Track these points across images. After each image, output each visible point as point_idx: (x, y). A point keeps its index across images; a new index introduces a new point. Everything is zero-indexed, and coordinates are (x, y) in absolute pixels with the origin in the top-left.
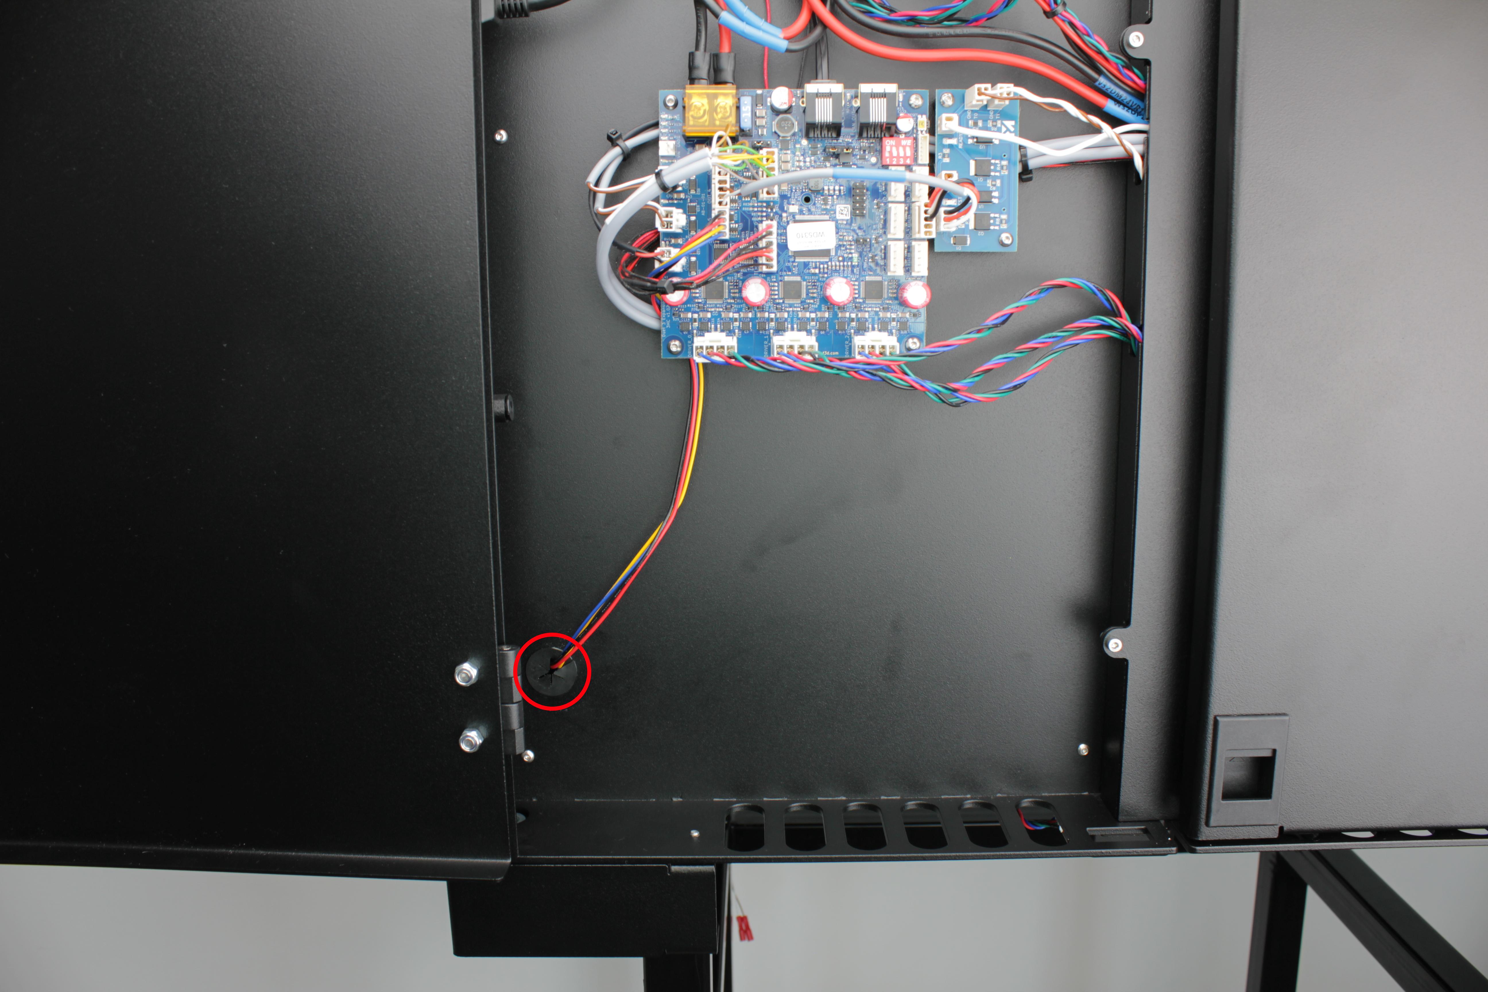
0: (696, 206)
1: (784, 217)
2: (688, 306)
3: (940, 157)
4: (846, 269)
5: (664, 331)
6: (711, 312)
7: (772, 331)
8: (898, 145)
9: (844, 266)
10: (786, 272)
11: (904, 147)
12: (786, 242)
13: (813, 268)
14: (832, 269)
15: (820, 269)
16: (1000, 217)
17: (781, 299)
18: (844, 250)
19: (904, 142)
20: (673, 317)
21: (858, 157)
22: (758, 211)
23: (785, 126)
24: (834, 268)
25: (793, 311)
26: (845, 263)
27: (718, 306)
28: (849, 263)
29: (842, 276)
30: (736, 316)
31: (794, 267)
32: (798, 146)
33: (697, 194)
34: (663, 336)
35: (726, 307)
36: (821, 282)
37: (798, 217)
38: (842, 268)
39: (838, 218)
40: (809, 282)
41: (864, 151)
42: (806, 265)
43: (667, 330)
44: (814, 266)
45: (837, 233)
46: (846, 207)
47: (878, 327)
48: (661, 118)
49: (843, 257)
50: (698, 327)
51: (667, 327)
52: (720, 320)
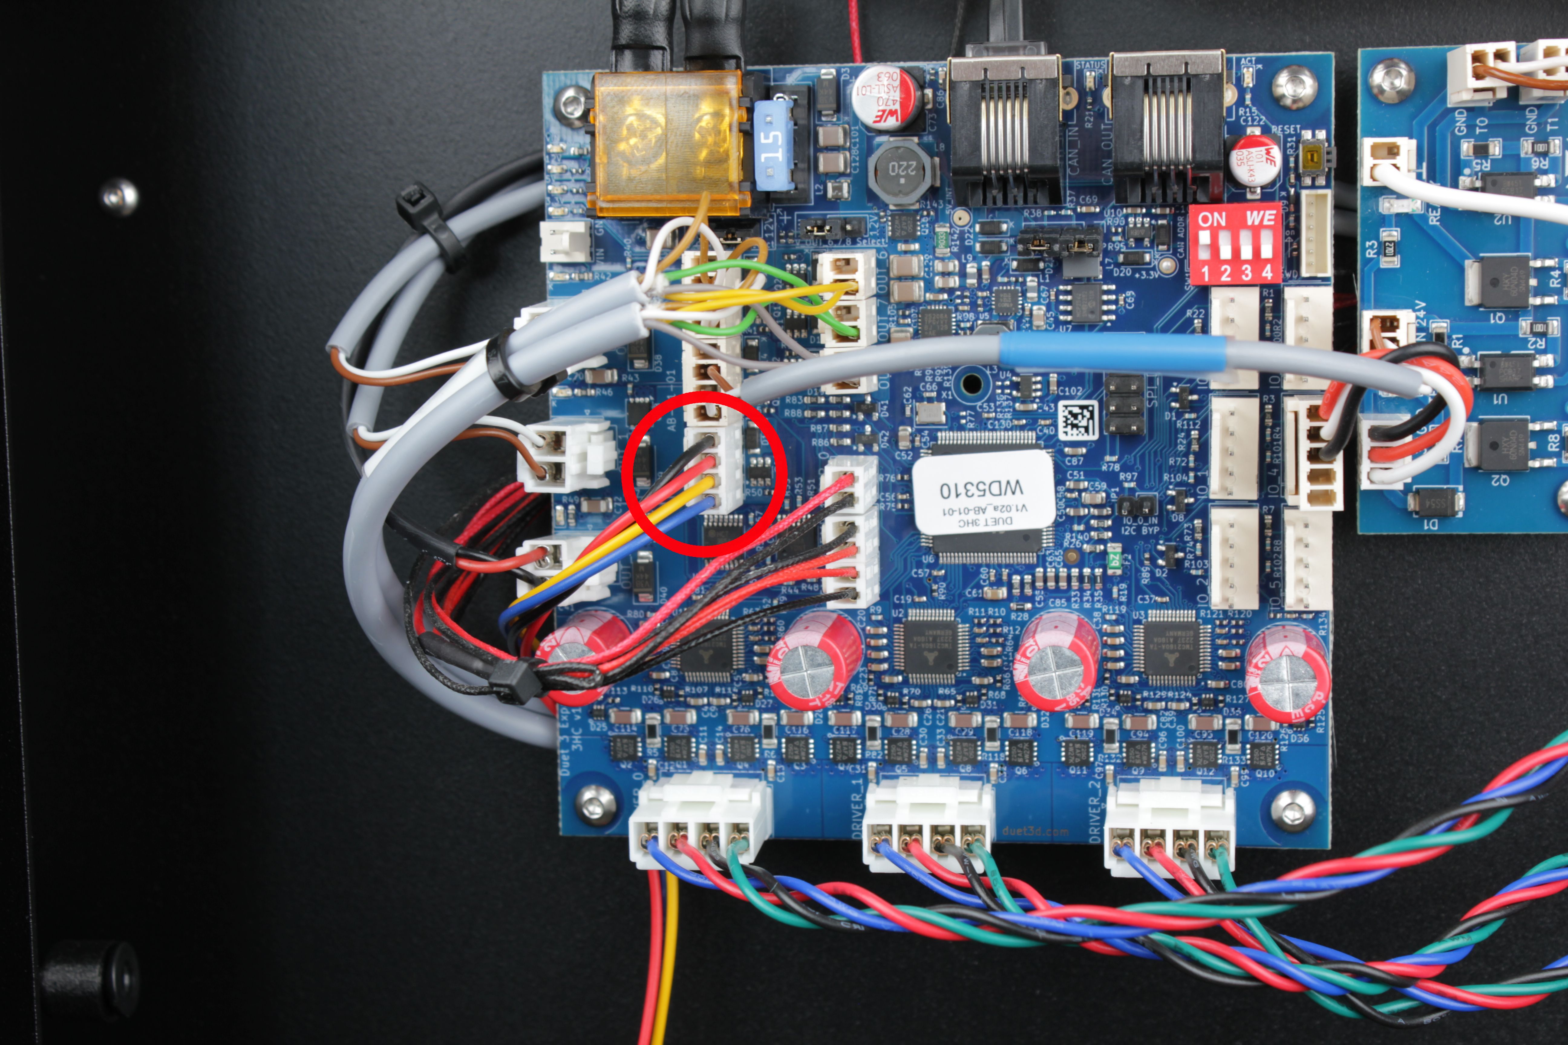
0: (650, 404)
1: (904, 438)
2: (633, 688)
3: (1371, 254)
4: (1087, 586)
5: (565, 758)
6: (698, 708)
7: (872, 765)
8: (1235, 226)
9: (1081, 578)
10: (912, 595)
11: (1256, 231)
12: (912, 509)
13: (991, 585)
14: (1045, 588)
15: (1010, 586)
16: (1559, 431)
17: (899, 673)
18: (1082, 532)
19: (1253, 217)
20: (591, 721)
21: (1121, 258)
22: (828, 420)
23: (898, 176)
24: (1051, 584)
25: (933, 708)
26: (1087, 571)
27: (718, 690)
28: (1098, 571)
29: (1076, 606)
30: (769, 718)
31: (936, 580)
32: (942, 229)
33: (655, 370)
34: (563, 772)
35: (739, 693)
36: (1014, 623)
37: (945, 437)
38: (1075, 584)
39: (1062, 437)
40: (980, 625)
41: (1139, 241)
42: (970, 574)
43: (573, 755)
44: (992, 579)
45: (1059, 481)
46: (1086, 407)
47: (1186, 760)
48: (549, 154)
49: (1080, 551)
50: (661, 750)
51: (574, 747)
52: (724, 731)
